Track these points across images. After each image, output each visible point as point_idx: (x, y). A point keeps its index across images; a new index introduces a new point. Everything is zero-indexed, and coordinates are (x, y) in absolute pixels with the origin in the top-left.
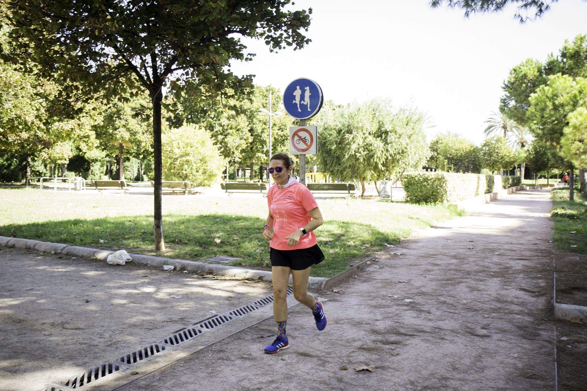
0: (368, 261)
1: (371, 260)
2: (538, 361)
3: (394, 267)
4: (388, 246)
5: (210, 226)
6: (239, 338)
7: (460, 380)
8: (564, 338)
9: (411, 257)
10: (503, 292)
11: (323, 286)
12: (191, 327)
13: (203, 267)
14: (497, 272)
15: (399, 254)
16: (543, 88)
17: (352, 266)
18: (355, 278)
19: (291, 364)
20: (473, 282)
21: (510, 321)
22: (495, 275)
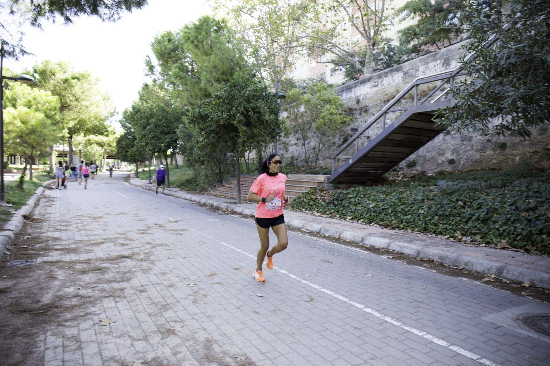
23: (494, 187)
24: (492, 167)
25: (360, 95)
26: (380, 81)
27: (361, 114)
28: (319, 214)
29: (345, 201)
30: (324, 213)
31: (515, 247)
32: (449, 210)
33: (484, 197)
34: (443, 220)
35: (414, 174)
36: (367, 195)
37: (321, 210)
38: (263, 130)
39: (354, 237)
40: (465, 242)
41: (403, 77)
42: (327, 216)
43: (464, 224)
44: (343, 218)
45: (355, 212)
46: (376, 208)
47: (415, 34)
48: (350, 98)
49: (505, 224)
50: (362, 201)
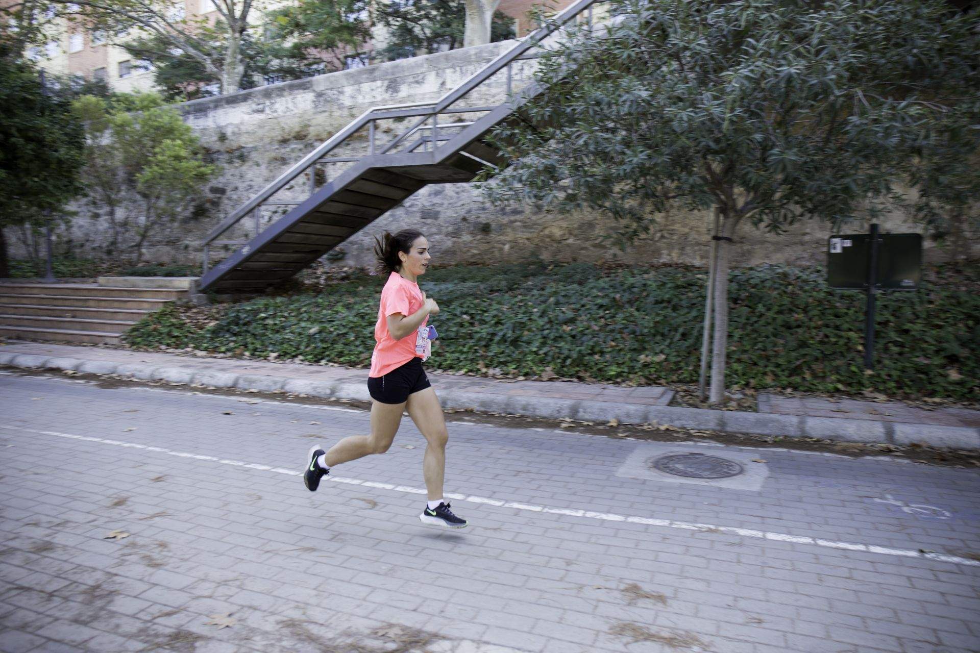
23: (497, 291)
24: (472, 260)
25: (226, 126)
26: (268, 103)
27: (230, 162)
28: (204, 353)
29: (254, 325)
30: (215, 350)
31: (563, 376)
32: (454, 329)
33: (495, 306)
34: (448, 346)
35: (345, 272)
36: (292, 311)
37: (205, 345)
38: (51, 181)
39: (315, 388)
40: (494, 377)
41: (314, 101)
42: (222, 355)
43: (484, 349)
44: (259, 356)
45: (282, 343)
46: (324, 334)
47: (298, 25)
48: (204, 129)
49: (544, 344)
50: (289, 324)
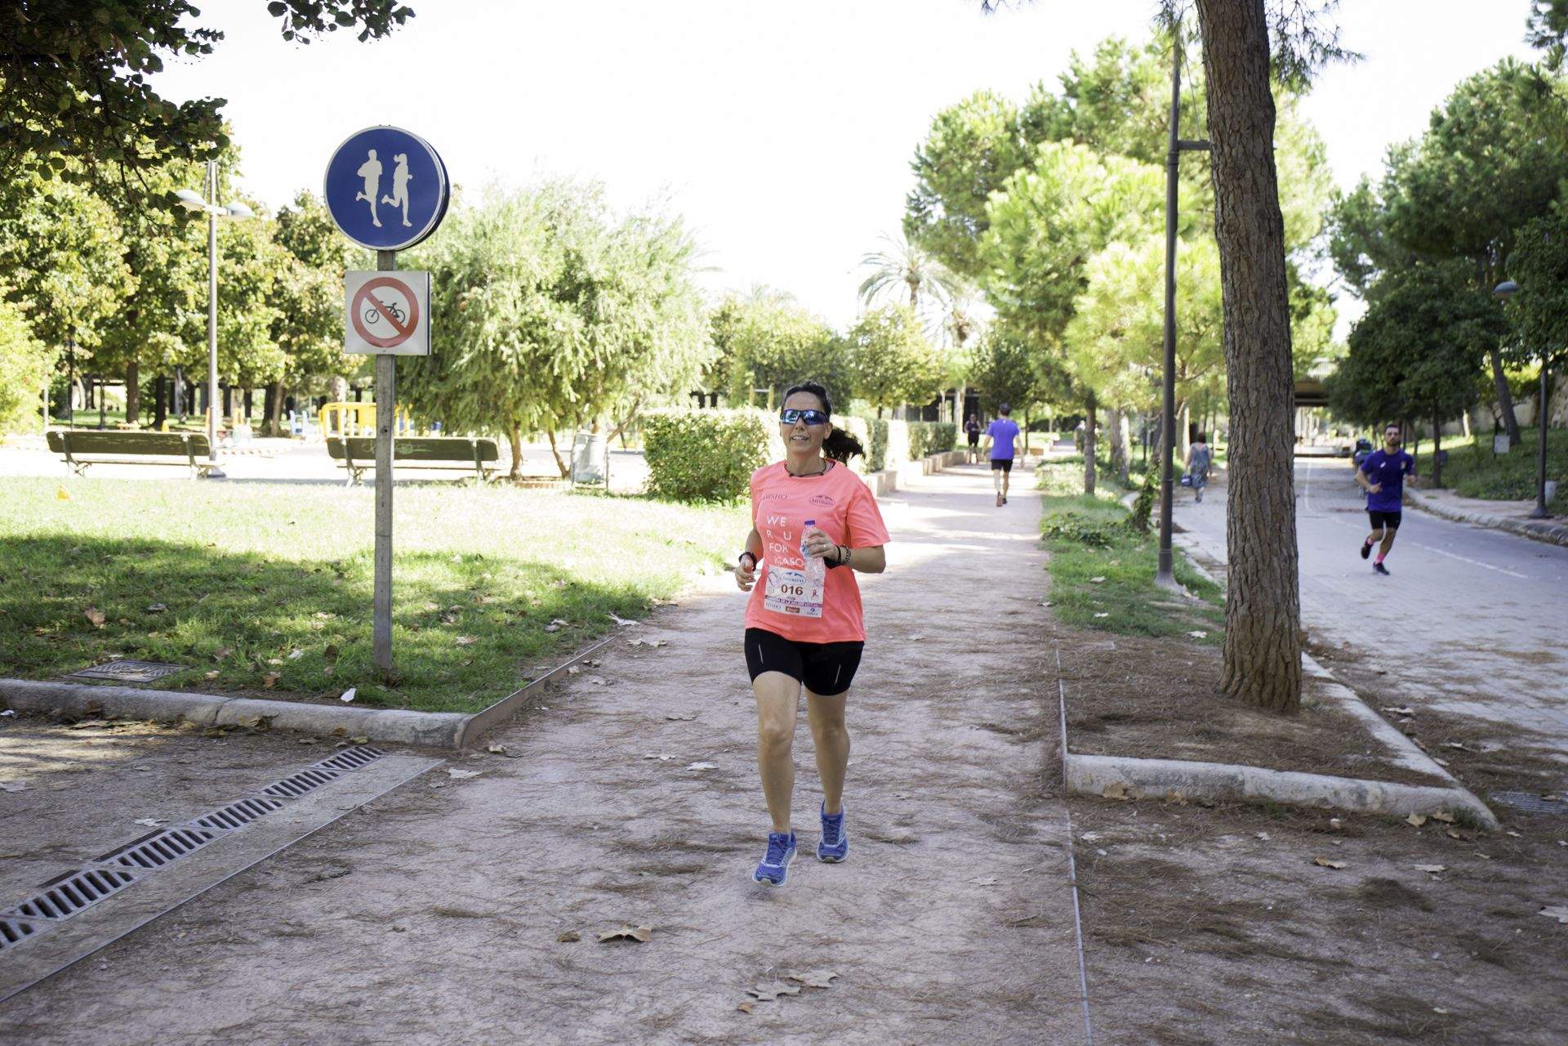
0: (571, 665)
1: (579, 663)
2: (1035, 888)
3: (647, 681)
4: (621, 622)
5: (53, 569)
6: (252, 886)
7: (862, 942)
8: (1090, 836)
9: (688, 651)
10: (940, 735)
11: (457, 737)
12: (93, 868)
13: (70, 695)
14: (921, 685)
15: (656, 644)
16: (1023, 179)
17: (531, 680)
18: (541, 713)
19: (423, 938)
20: (861, 712)
21: (963, 805)
22: (916, 693)
